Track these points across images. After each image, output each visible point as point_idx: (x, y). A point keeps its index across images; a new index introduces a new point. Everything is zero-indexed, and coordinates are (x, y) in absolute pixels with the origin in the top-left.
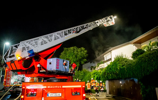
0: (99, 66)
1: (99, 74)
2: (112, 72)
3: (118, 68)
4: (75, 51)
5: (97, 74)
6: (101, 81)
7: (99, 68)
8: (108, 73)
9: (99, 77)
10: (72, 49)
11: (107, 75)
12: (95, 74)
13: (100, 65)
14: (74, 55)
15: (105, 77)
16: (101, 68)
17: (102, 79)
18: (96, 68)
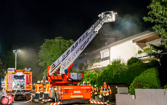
0: (92, 65)
1: (93, 77)
2: (108, 77)
3: (113, 74)
4: (62, 44)
5: (92, 77)
6: (95, 86)
7: (93, 68)
8: (104, 78)
9: (94, 81)
10: (58, 42)
11: (103, 79)
12: (90, 78)
13: (94, 64)
14: (60, 50)
15: (101, 81)
16: (95, 67)
17: (98, 83)
18: (88, 67)
